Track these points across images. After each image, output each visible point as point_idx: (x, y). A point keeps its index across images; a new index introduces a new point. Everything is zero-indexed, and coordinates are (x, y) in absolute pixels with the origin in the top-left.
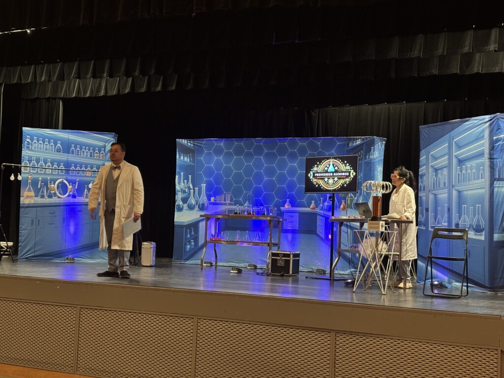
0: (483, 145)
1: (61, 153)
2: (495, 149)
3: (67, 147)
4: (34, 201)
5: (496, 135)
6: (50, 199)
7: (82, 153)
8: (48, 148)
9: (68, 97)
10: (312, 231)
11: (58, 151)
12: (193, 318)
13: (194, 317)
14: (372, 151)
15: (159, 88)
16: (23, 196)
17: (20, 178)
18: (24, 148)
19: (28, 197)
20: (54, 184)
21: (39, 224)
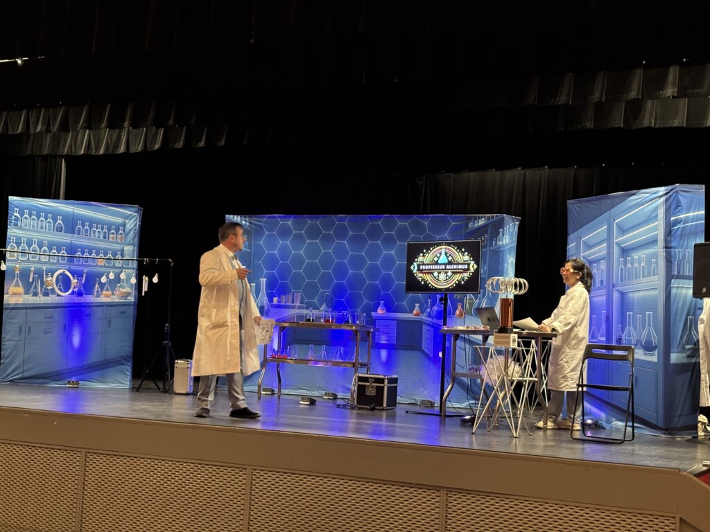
0: (656, 229)
1: (63, 233)
2: (672, 234)
3: (71, 225)
4: (24, 300)
5: (674, 215)
6: (46, 298)
7: (92, 232)
8: (44, 225)
9: (73, 154)
10: (415, 346)
11: (59, 229)
12: (245, 469)
13: (247, 467)
14: (501, 234)
15: (202, 144)
16: (7, 294)
17: (3, 267)
18: (10, 225)
19: (15, 294)
20: (52, 277)
21: (29, 333)
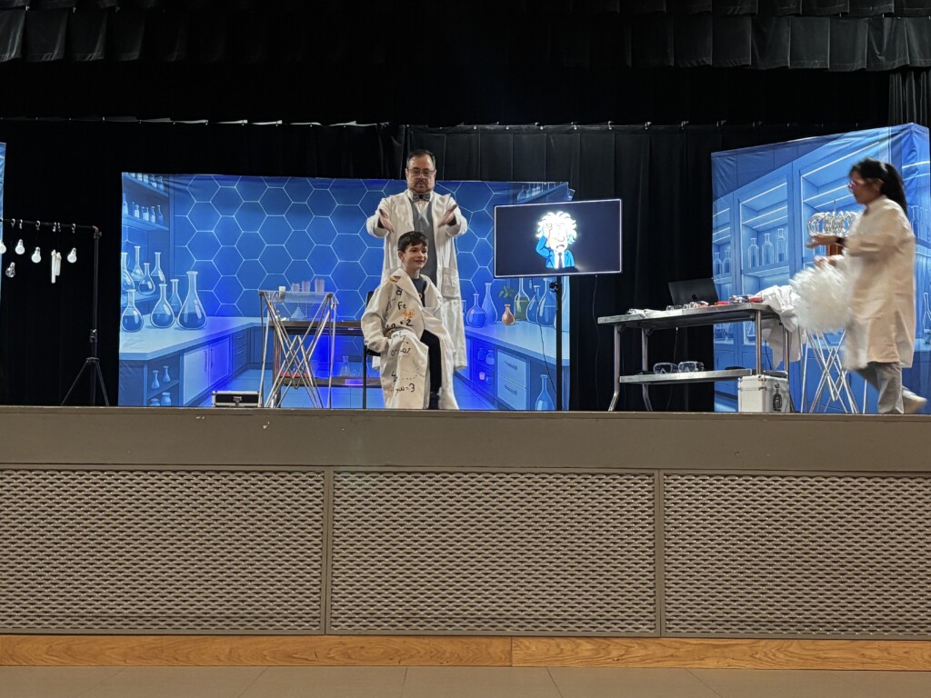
5: (907, 162)
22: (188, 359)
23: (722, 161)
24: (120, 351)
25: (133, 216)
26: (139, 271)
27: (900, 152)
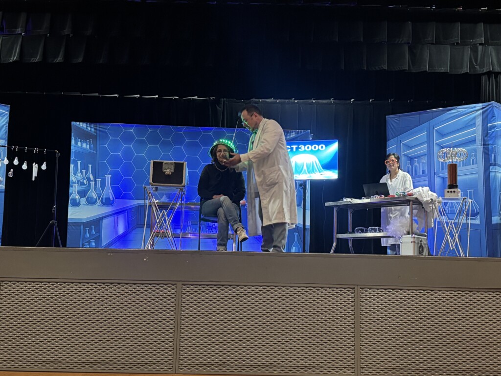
0: (474, 132)
2: (489, 135)
5: (490, 122)
22: (105, 222)
23: (392, 120)
24: (69, 217)
25: (77, 145)
26: (79, 175)
27: (487, 116)
